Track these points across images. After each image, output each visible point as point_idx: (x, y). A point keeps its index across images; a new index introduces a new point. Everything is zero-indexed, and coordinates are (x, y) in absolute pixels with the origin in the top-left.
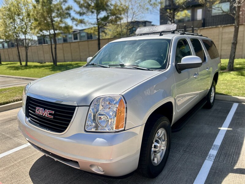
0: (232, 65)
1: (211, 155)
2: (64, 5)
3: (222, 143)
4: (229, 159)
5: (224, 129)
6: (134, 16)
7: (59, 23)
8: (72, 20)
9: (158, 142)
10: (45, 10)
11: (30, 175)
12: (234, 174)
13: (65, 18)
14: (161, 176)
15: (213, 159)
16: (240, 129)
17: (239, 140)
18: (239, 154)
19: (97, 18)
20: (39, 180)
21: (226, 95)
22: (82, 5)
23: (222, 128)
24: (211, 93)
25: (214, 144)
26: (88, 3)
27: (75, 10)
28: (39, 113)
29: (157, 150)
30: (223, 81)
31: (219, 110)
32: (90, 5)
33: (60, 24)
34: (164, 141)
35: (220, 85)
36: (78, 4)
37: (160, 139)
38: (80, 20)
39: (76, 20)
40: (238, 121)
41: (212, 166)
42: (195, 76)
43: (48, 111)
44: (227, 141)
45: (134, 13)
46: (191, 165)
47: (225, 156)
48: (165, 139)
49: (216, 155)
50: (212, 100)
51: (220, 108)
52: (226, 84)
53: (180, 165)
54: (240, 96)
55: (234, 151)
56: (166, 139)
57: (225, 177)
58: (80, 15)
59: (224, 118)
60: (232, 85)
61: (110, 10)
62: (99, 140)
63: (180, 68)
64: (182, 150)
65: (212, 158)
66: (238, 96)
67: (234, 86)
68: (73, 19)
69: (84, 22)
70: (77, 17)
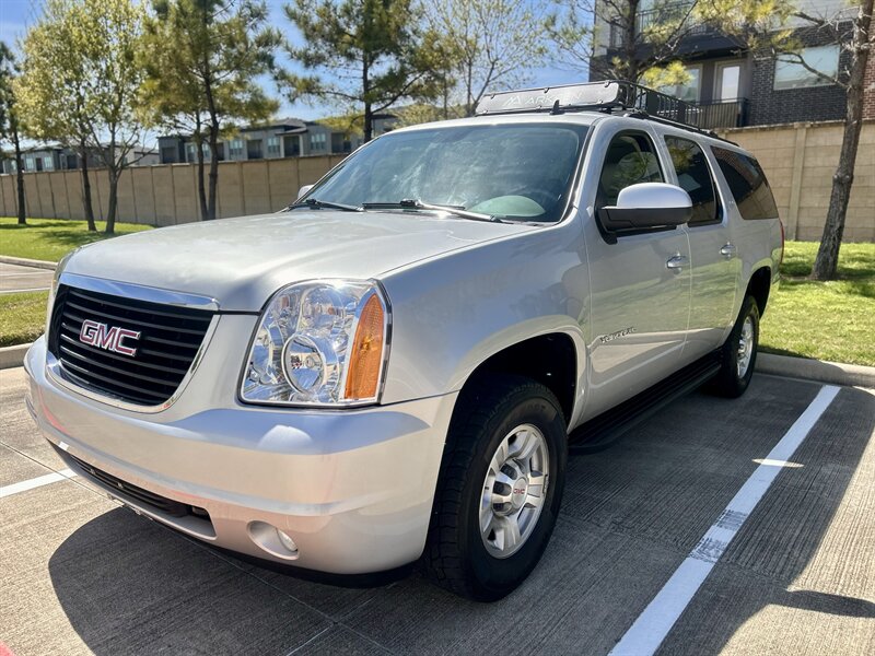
0: (831, 260)
1: (711, 545)
2: (254, 27)
3: (757, 507)
4: (774, 559)
5: (773, 463)
6: (495, 73)
7: (232, 91)
8: (276, 78)
9: (512, 475)
10: (185, 42)
11: (50, 567)
12: (785, 608)
13: (254, 72)
14: (515, 599)
15: (714, 555)
16: (831, 466)
17: (820, 503)
18: (815, 545)
19: (365, 77)
20: (78, 585)
21: (799, 356)
22: (314, 29)
23: (766, 462)
24: (741, 342)
25: (728, 508)
26: (336, 24)
27: (290, 46)
28: (91, 341)
29: (505, 499)
30: (792, 308)
31: (767, 404)
32: (341, 32)
33: (236, 92)
34: (535, 474)
35: (782, 323)
36: (300, 27)
37: (520, 463)
38: (304, 80)
39: (292, 82)
40: (829, 443)
41: (707, 579)
42: (671, 265)
43: (121, 333)
44: (778, 501)
45: (493, 64)
46: (631, 570)
47: (762, 551)
48: (540, 468)
49: (729, 545)
50: (745, 369)
51: (773, 398)
52: (804, 320)
53: (592, 570)
54: (849, 363)
55: (796, 535)
56: (546, 471)
57: (750, 615)
58: (307, 65)
59: (781, 431)
60: (822, 325)
61: (412, 51)
62: (284, 432)
64: (607, 522)
65: (712, 552)
66: (843, 362)
67: (832, 329)
68: (282, 76)
69: (318, 88)
70: (297, 70)
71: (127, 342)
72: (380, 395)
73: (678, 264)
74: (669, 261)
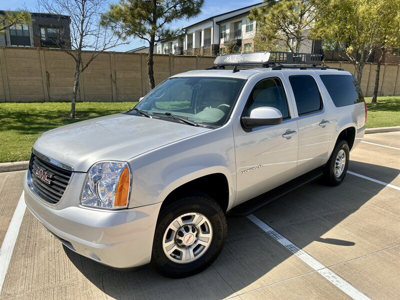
28: (39, 176)
42: (285, 136)
43: (46, 175)
63: (248, 125)
71: (48, 178)
72: (128, 205)
73: (290, 135)
74: (284, 134)
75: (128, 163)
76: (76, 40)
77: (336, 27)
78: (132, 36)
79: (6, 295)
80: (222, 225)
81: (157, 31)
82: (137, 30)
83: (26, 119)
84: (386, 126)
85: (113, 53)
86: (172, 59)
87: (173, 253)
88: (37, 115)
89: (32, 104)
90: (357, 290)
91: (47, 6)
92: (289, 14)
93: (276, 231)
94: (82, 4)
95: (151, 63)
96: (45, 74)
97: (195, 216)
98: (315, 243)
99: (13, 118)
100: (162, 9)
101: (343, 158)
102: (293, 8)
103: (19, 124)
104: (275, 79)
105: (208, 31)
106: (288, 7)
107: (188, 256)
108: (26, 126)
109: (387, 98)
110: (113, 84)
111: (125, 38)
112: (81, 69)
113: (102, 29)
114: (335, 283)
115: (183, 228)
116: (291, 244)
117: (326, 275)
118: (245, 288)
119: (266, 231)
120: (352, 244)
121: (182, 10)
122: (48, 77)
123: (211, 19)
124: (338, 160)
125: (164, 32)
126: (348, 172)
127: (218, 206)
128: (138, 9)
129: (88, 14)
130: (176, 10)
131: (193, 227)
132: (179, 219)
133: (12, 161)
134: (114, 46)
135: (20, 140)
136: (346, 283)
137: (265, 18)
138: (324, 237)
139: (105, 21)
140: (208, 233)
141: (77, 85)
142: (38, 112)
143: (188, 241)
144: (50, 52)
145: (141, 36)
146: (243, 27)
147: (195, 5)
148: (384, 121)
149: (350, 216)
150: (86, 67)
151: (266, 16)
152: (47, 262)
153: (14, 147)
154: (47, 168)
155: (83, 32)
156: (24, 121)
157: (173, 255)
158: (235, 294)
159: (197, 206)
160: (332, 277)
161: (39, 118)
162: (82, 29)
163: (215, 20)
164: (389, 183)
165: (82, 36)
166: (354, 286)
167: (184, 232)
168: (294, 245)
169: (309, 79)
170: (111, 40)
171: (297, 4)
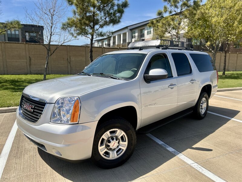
28: (26, 108)
43: (31, 106)
50: (204, 112)
63: (148, 79)
71: (31, 108)
72: (79, 122)
73: (173, 86)
74: (169, 86)
75: (79, 97)
76: (47, 37)
77: (200, 30)
78: (80, 36)
79: (5, 179)
80: (133, 136)
81: (95, 33)
82: (83, 32)
83: (16, 84)
84: (231, 87)
85: (69, 46)
86: (103, 49)
87: (104, 153)
88: (23, 82)
89: (20, 75)
90: (214, 175)
91: (31, 18)
92: (172, 23)
93: (166, 144)
94: (51, 17)
95: (91, 51)
96: (28, 58)
97: (117, 131)
98: (189, 150)
99: (8, 83)
100: (98, 20)
101: (205, 103)
102: (175, 19)
103: (12, 86)
104: (163, 55)
105: (125, 34)
106: (171, 19)
107: (113, 156)
108: (16, 88)
109: (232, 72)
110: (69, 64)
111: (76, 37)
112: (50, 54)
113: (63, 32)
114: (200, 171)
115: (110, 138)
116: (175, 150)
117: (195, 167)
118: (147, 174)
119: (160, 143)
120: (211, 150)
121: (110, 21)
122: (30, 60)
123: (127, 27)
124: (202, 104)
125: (99, 33)
126: (208, 112)
127: (131, 125)
128: (84, 20)
129: (55, 23)
130: (106, 21)
131: (116, 138)
132: (108, 132)
133: (8, 107)
134: (70, 41)
135: (13, 95)
136: (207, 171)
137: (158, 26)
138: (194, 146)
139: (65, 27)
140: (125, 141)
141: (47, 64)
142: (24, 80)
143: (113, 146)
144: (32, 45)
145: (85, 36)
146: (146, 32)
147: (117, 18)
148: (230, 84)
149: (210, 135)
150: (53, 53)
151: (159, 24)
152: (29, 161)
153: (9, 99)
154: (31, 103)
155: (51, 33)
156: (15, 85)
157: (105, 154)
158: (141, 177)
159: (118, 125)
160: (199, 167)
161: (25, 83)
162: (51, 32)
163: (129, 28)
164: (233, 118)
165: (51, 35)
166: (212, 173)
167: (111, 140)
168: (176, 151)
169: (183, 55)
170: (68, 38)
171: (176, 18)
